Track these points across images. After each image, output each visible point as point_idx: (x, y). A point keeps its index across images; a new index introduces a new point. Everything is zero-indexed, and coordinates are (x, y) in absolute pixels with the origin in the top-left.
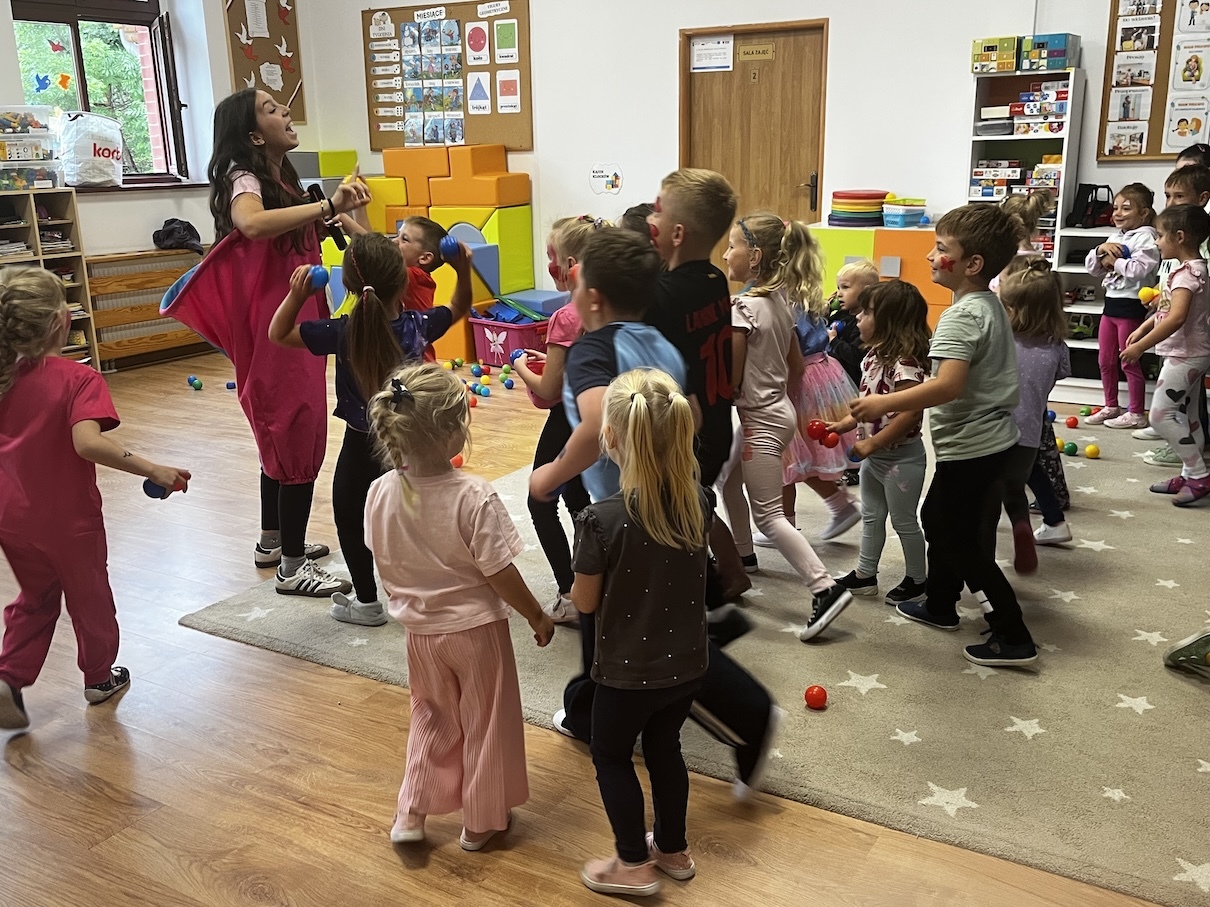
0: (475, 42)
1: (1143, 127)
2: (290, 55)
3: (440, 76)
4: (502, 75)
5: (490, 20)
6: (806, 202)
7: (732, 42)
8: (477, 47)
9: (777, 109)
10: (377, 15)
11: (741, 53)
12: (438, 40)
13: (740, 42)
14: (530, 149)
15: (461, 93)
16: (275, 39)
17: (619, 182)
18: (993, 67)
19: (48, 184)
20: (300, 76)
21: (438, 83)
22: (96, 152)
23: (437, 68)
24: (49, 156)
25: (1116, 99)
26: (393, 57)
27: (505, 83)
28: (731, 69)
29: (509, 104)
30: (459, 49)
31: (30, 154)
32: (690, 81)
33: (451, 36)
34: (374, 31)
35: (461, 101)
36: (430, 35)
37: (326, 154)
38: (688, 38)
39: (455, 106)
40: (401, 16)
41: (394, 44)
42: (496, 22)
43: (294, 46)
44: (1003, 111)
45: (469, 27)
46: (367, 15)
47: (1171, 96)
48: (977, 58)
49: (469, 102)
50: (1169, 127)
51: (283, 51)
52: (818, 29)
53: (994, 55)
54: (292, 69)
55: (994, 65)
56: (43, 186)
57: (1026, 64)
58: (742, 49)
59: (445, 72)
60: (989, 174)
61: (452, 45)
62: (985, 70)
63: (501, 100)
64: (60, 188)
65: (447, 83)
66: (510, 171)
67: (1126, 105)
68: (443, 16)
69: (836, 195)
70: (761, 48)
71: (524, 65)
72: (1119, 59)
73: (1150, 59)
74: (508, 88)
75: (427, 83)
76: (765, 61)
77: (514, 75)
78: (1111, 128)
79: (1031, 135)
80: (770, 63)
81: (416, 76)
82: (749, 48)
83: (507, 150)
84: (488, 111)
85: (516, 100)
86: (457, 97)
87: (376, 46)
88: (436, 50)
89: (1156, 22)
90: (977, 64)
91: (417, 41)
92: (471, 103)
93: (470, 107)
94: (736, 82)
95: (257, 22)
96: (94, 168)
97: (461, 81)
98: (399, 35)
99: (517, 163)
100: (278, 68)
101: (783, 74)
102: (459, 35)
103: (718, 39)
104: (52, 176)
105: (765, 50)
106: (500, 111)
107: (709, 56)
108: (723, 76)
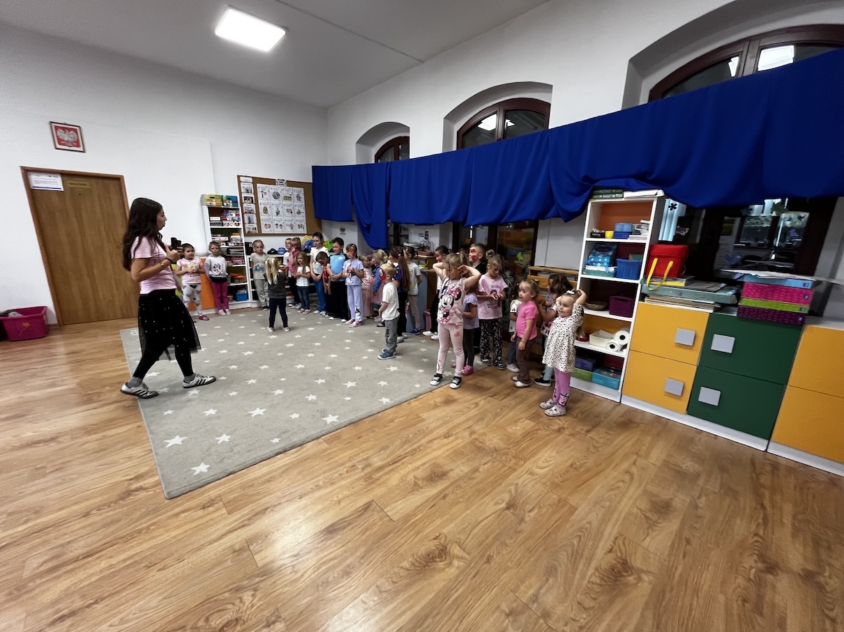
1: (255, 226)
7: (60, 178)
9: (98, 210)
18: (214, 204)
25: (246, 217)
28: (62, 190)
32: (35, 196)
38: (27, 172)
44: (218, 219)
47: (261, 217)
48: (207, 200)
50: (263, 226)
52: (117, 179)
53: (214, 200)
57: (225, 204)
58: (68, 182)
62: (211, 205)
67: (249, 219)
70: (84, 183)
72: (245, 205)
73: (253, 206)
76: (85, 188)
78: (247, 226)
79: (230, 227)
80: (89, 190)
82: (73, 182)
89: (253, 196)
90: (208, 203)
94: (67, 195)
101: (99, 196)
103: (49, 175)
107: (45, 182)
108: (58, 193)
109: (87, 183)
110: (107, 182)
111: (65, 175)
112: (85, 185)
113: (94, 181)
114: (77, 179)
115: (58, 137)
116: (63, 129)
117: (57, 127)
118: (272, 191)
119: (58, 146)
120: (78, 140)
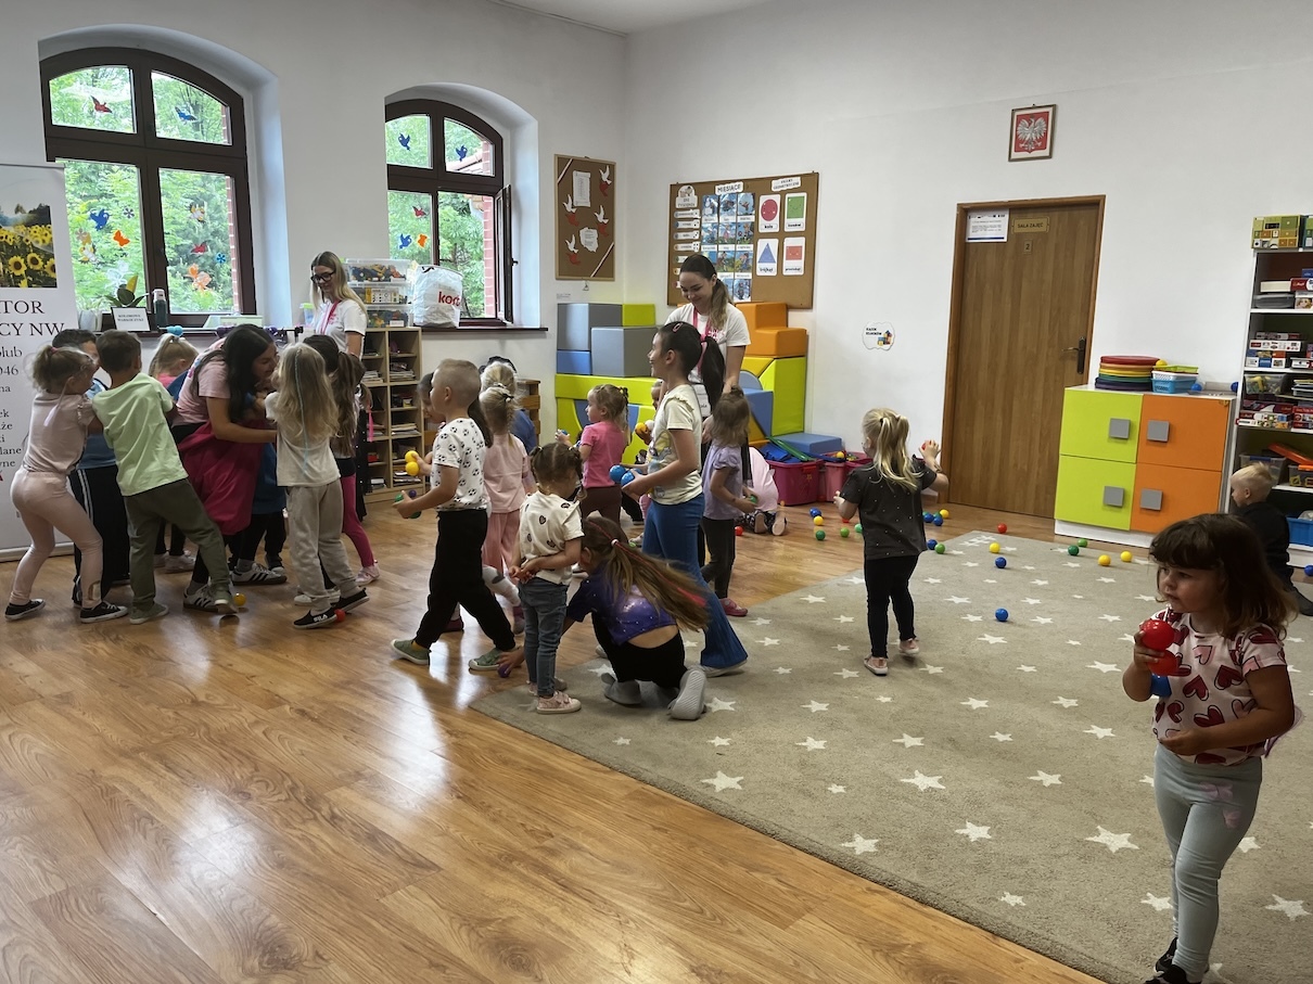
0: (767, 212)
2: (606, 221)
3: (733, 242)
4: (789, 242)
5: (783, 194)
6: (1073, 365)
7: (1007, 216)
8: (768, 217)
9: (1049, 276)
10: (684, 188)
11: (1016, 226)
12: (735, 210)
13: (1014, 216)
14: (810, 307)
15: (751, 257)
16: (595, 207)
17: (891, 339)
19: (400, 324)
20: (612, 240)
21: (731, 247)
22: (441, 299)
23: (731, 234)
24: (404, 301)
26: (695, 224)
27: (791, 249)
28: (1005, 240)
29: (794, 267)
30: (752, 218)
31: (389, 299)
32: (965, 251)
33: (746, 207)
34: (679, 202)
35: (750, 264)
36: (728, 206)
37: (627, 306)
38: (965, 212)
39: (745, 268)
40: (704, 189)
41: (696, 214)
42: (788, 195)
43: (610, 215)
44: (1284, 286)
45: (763, 199)
46: (675, 189)
48: (1256, 234)
49: (758, 265)
51: (600, 218)
52: (1094, 205)
53: (1276, 232)
54: (606, 234)
55: (1276, 241)
56: (397, 325)
57: (1309, 242)
58: (1017, 222)
59: (739, 238)
60: (1266, 345)
61: (747, 214)
62: (1266, 246)
63: (787, 264)
64: (410, 327)
65: (739, 247)
66: (790, 325)
68: (741, 190)
69: (1103, 360)
70: (1035, 222)
71: (810, 233)
74: (794, 253)
75: (722, 248)
76: (1039, 233)
77: (800, 242)
80: (1044, 236)
81: (712, 241)
82: (1025, 222)
83: (788, 308)
84: (774, 273)
85: (800, 263)
86: (748, 260)
87: (680, 215)
88: (732, 219)
90: (1257, 240)
91: (716, 211)
92: (759, 265)
93: (758, 269)
94: (1008, 250)
95: (581, 194)
96: (438, 312)
97: (752, 246)
98: (701, 206)
99: (797, 320)
100: (594, 233)
101: (1057, 246)
102: (754, 206)
103: (994, 213)
104: (404, 317)
105: (1041, 223)
106: (785, 273)
107: (985, 228)
108: (998, 246)
109: (1044, 221)
110: (1076, 213)
111: (1016, 209)
112: (1038, 225)
113: (1056, 214)
114: (1030, 215)
115: (1017, 136)
116: (1028, 117)
117: (1021, 117)
119: (1015, 155)
120: (1046, 134)
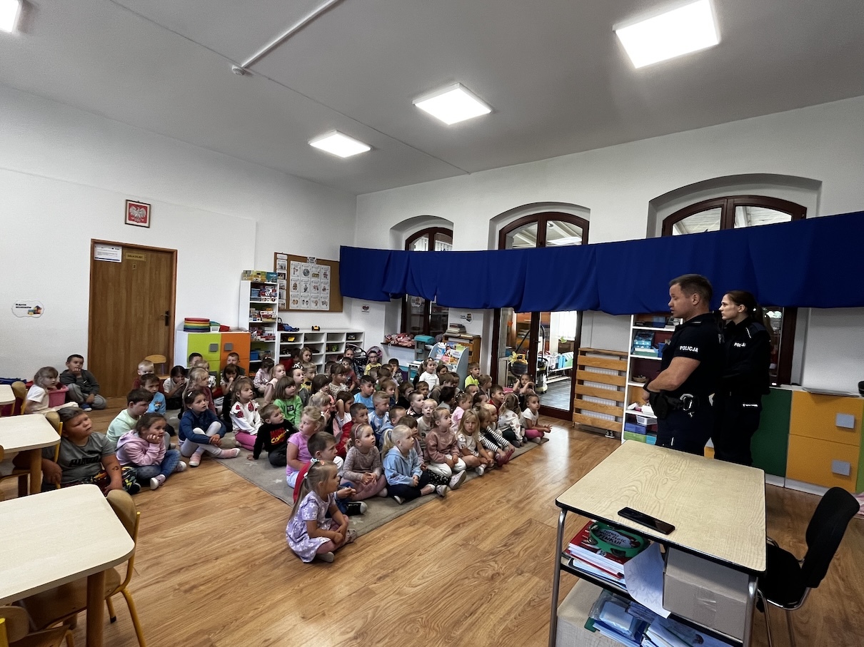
1: (285, 302)
6: (164, 322)
7: (121, 250)
9: (147, 282)
11: (126, 256)
13: (125, 251)
28: (120, 261)
38: (95, 243)
48: (254, 276)
50: (291, 302)
58: (127, 254)
69: (187, 319)
70: (138, 255)
76: (141, 261)
80: (143, 263)
82: (130, 254)
94: (124, 267)
101: (151, 268)
103: (113, 247)
107: (107, 254)
108: (116, 264)
109: (143, 256)
110: (160, 255)
111: (126, 247)
114: (135, 252)
115: (129, 213)
116: (136, 206)
117: (130, 205)
118: (304, 268)
119: (128, 222)
120: (146, 216)
